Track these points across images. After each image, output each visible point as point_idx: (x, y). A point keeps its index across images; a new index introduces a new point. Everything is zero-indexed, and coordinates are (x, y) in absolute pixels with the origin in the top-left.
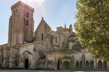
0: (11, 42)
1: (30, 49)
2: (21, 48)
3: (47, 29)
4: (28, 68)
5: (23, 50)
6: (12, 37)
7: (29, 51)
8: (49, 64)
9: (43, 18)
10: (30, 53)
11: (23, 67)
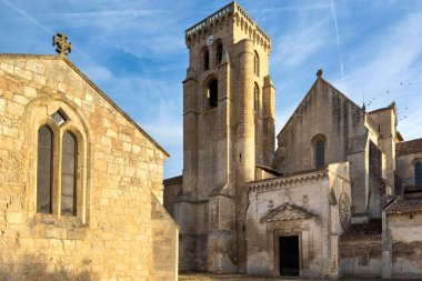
0: (197, 175)
1: (305, 197)
2: (253, 194)
3: (346, 116)
4: (297, 274)
5: (267, 203)
6: (201, 152)
7: (299, 204)
8: (399, 259)
9: (320, 73)
10: (310, 215)
11: (272, 268)
